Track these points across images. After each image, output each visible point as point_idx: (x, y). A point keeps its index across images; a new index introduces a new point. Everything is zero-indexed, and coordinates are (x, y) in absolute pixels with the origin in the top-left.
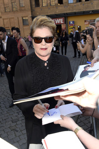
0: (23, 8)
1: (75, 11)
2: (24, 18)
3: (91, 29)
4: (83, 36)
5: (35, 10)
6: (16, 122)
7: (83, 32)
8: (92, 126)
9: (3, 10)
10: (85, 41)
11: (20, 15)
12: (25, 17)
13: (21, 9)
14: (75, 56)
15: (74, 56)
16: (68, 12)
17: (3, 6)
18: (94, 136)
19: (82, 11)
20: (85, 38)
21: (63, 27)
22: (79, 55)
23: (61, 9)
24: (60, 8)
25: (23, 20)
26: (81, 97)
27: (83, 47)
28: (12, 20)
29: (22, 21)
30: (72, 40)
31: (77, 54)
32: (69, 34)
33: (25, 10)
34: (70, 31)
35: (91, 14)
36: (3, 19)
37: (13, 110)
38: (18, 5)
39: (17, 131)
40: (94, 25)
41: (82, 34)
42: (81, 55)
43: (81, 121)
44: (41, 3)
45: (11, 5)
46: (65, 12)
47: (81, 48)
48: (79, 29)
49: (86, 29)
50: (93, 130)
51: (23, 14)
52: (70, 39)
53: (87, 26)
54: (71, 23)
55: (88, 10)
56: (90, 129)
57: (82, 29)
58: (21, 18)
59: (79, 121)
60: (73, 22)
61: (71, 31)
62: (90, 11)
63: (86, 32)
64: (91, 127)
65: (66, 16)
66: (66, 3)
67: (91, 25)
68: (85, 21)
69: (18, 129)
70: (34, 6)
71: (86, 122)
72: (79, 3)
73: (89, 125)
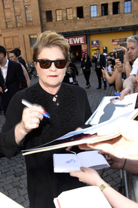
0: (30, 24)
1: (99, 27)
2: (32, 37)
3: (122, 51)
4: (111, 60)
5: (47, 26)
6: (20, 176)
7: (110, 55)
8: (122, 181)
9: (3, 25)
10: (112, 67)
11: (26, 32)
12: (33, 35)
13: (28, 24)
14: (100, 87)
15: (98, 86)
16: (90, 28)
17: (4, 21)
18: (125, 195)
19: (109, 27)
20: (113, 63)
21: (84, 48)
22: (105, 86)
23: (81, 25)
24: (80, 23)
25: (30, 39)
26: (115, 145)
27: (110, 75)
28: (16, 39)
29: (28, 40)
30: (96, 66)
31: (103, 84)
32: (92, 57)
33: (33, 26)
34: (93, 54)
35: (121, 31)
36: (4, 38)
37: (16, 160)
38: (24, 19)
39: (22, 189)
40: (125, 45)
41: (109, 57)
42: (108, 85)
43: (108, 175)
44: (54, 17)
45: (14, 19)
46: (87, 29)
47: (107, 76)
48: (105, 51)
49: (114, 51)
50: (124, 187)
51: (30, 31)
52: (93, 64)
53: (116, 47)
54: (95, 43)
55: (117, 26)
56: (119, 185)
57: (109, 51)
58: (28, 37)
59: (105, 174)
60: (97, 42)
61: (95, 54)
62: (120, 27)
63: (114, 55)
64: (121, 183)
65: (87, 34)
66: (87, 16)
67: (121, 45)
68: (113, 41)
69: (22, 186)
70: (45, 21)
71: (115, 175)
72: (105, 17)
73: (118, 180)
